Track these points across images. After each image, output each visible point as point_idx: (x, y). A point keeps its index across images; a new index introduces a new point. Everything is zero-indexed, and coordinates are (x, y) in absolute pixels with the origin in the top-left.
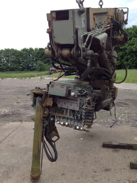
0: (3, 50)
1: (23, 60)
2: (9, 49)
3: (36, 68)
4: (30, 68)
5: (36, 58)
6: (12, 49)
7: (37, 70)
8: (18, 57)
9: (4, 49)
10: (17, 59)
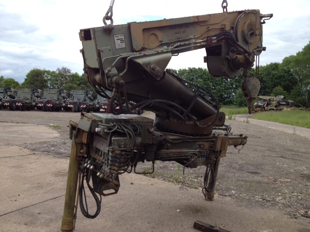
0: (185, 70)
1: (214, 87)
2: (194, 68)
3: (234, 101)
4: (224, 100)
5: (237, 84)
6: (199, 69)
7: (235, 103)
8: (207, 81)
9: (187, 69)
10: (205, 84)
